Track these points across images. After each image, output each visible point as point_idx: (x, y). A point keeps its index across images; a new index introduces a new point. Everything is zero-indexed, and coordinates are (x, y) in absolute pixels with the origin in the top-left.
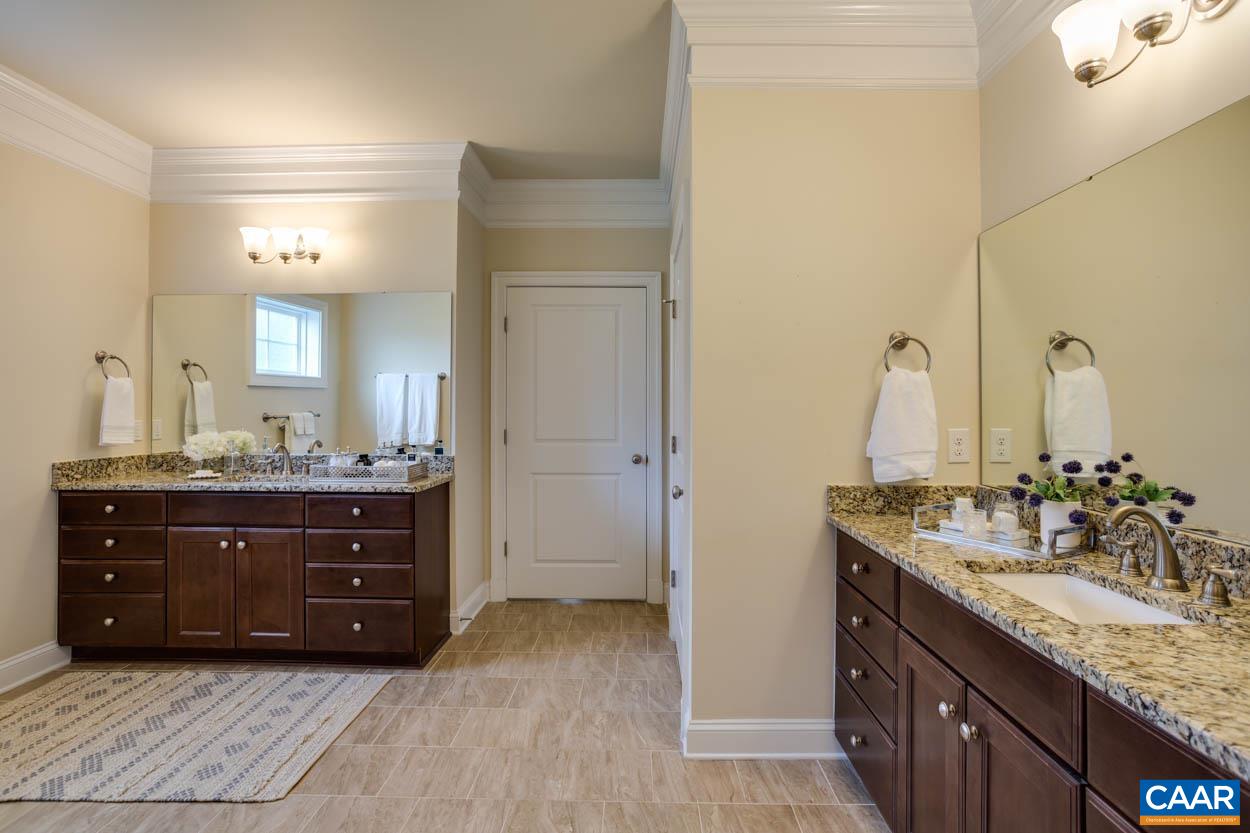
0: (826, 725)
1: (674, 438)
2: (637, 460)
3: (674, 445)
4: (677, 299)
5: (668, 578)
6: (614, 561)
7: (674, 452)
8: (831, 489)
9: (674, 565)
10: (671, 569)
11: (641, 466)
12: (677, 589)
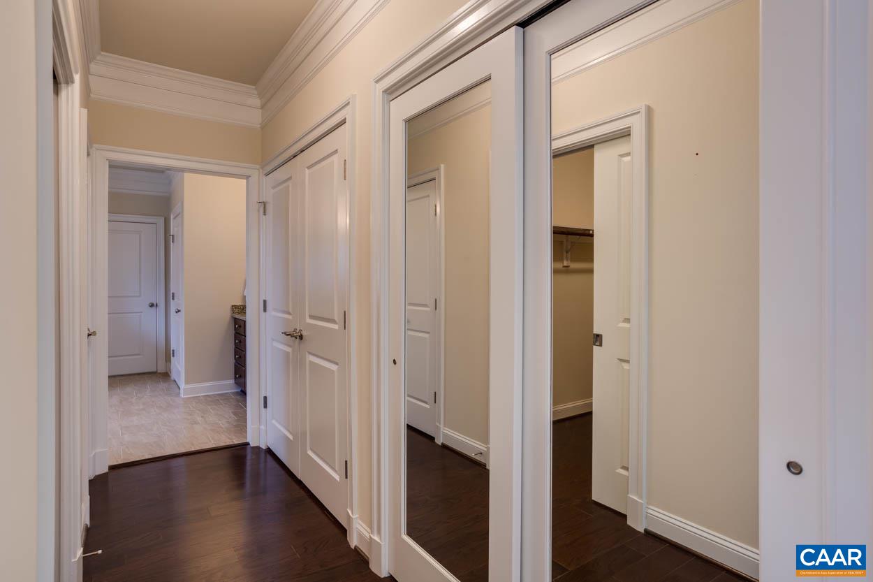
0: (232, 381)
1: (173, 294)
2: (152, 305)
3: (173, 296)
4: (175, 234)
5: (169, 354)
6: (139, 355)
7: (173, 299)
8: (233, 306)
9: (173, 347)
10: (172, 349)
11: (154, 308)
12: (175, 358)
